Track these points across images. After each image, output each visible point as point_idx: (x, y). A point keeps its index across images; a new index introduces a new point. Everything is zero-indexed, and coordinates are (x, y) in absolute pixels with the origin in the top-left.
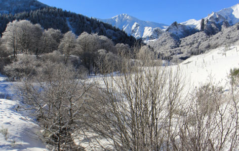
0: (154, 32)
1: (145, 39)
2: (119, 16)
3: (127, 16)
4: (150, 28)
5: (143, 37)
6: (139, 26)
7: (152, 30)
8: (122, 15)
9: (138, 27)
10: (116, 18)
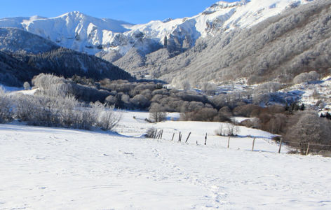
0: (115, 39)
1: (105, 46)
2: (69, 15)
3: (80, 14)
4: (110, 32)
5: (103, 43)
6: (96, 28)
7: (113, 35)
8: (73, 13)
9: (96, 30)
10: (65, 17)
